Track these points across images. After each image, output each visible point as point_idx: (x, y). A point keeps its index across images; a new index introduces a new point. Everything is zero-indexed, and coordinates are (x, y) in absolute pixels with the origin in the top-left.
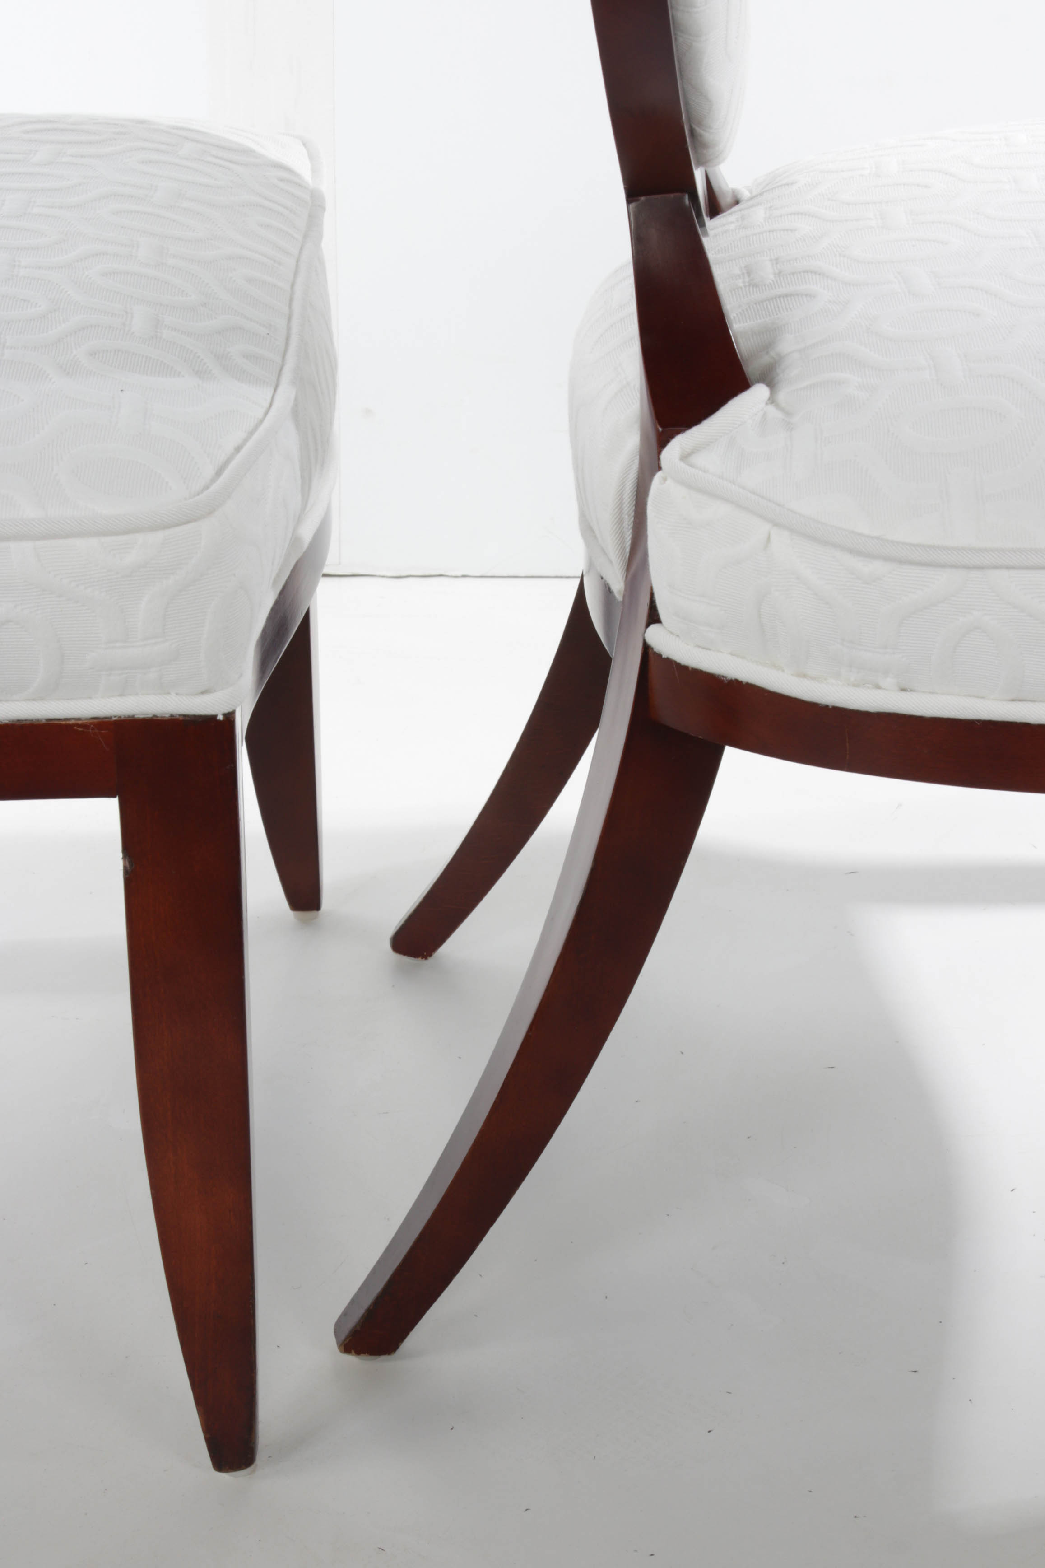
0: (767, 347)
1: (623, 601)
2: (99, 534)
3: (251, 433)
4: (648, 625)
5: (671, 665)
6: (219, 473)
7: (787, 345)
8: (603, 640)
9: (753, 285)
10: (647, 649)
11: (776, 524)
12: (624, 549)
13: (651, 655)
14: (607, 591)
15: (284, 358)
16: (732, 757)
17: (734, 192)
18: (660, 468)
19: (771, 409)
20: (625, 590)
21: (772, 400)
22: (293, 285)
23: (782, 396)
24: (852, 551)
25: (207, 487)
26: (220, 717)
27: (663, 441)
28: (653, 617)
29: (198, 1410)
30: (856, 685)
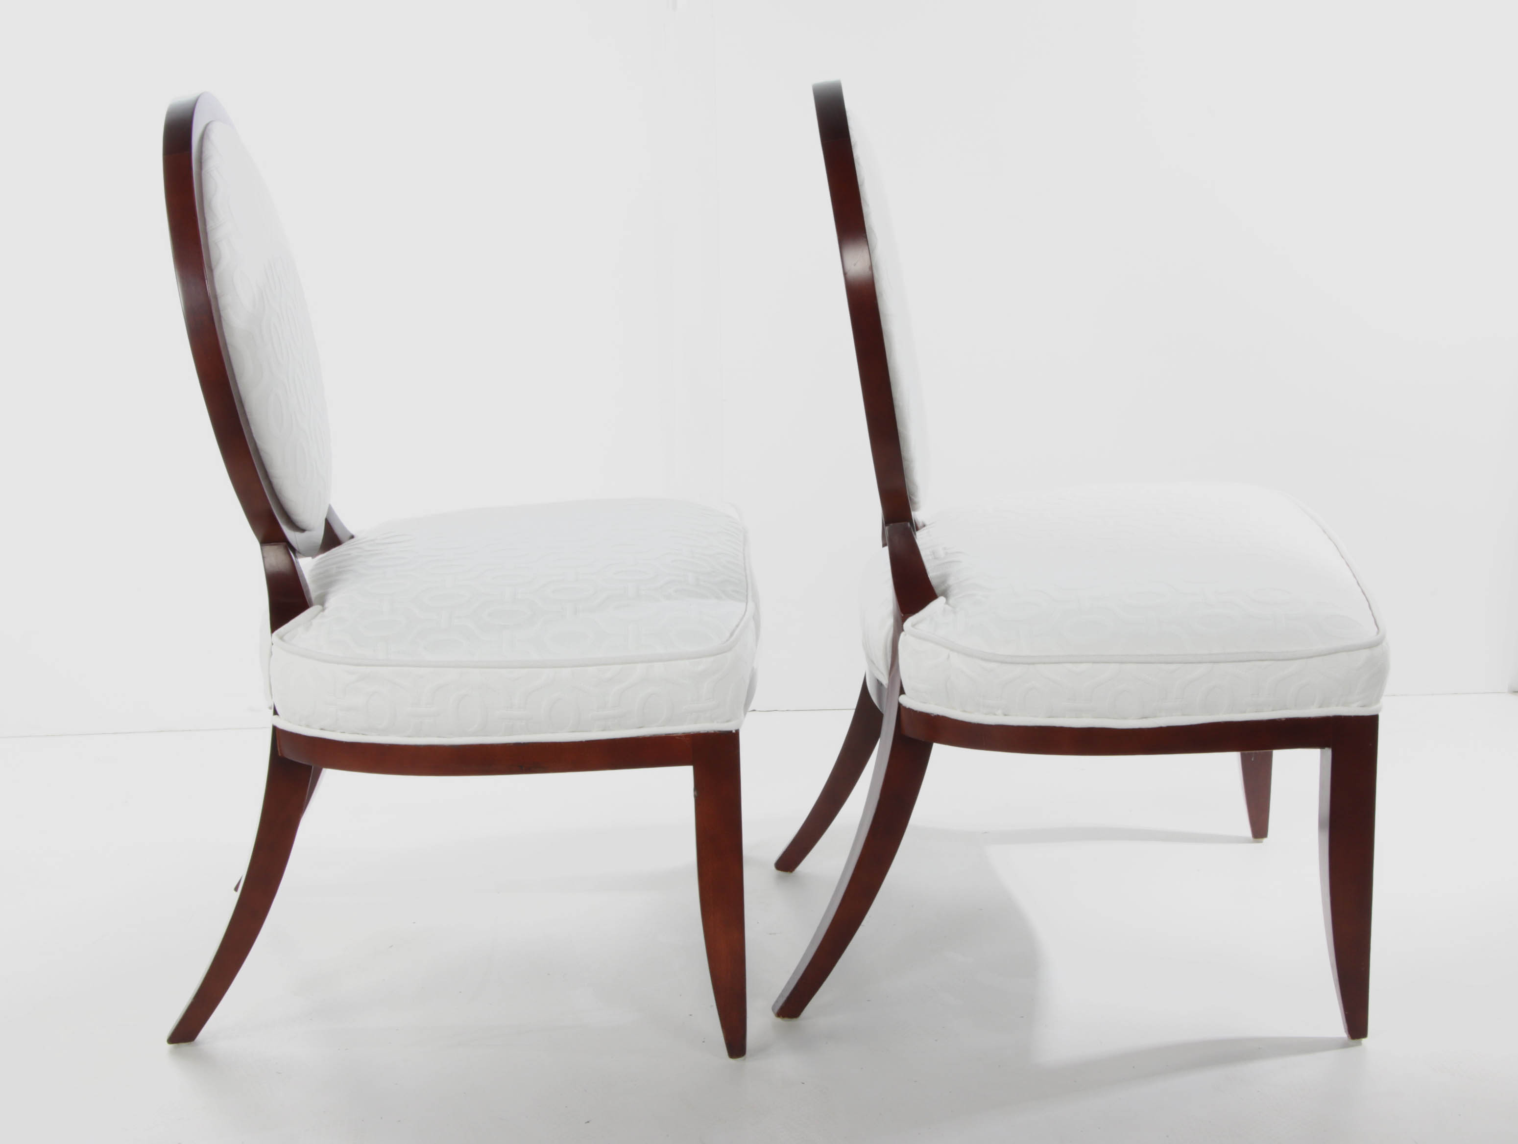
0: (944, 582)
1: (888, 688)
2: (689, 658)
3: (741, 620)
4: (900, 695)
5: (910, 711)
6: (732, 635)
7: (951, 581)
8: (878, 707)
9: (936, 558)
10: (900, 705)
11: (952, 650)
12: (888, 666)
13: (901, 707)
14: (879, 684)
15: (747, 591)
16: (936, 747)
17: (923, 522)
18: (903, 630)
19: (947, 606)
20: (889, 683)
21: (947, 603)
22: (744, 564)
23: (951, 601)
24: (983, 659)
25: (727, 640)
26: (734, 731)
27: (904, 620)
28: (902, 692)
29: (723, 1031)
30: (986, 714)
